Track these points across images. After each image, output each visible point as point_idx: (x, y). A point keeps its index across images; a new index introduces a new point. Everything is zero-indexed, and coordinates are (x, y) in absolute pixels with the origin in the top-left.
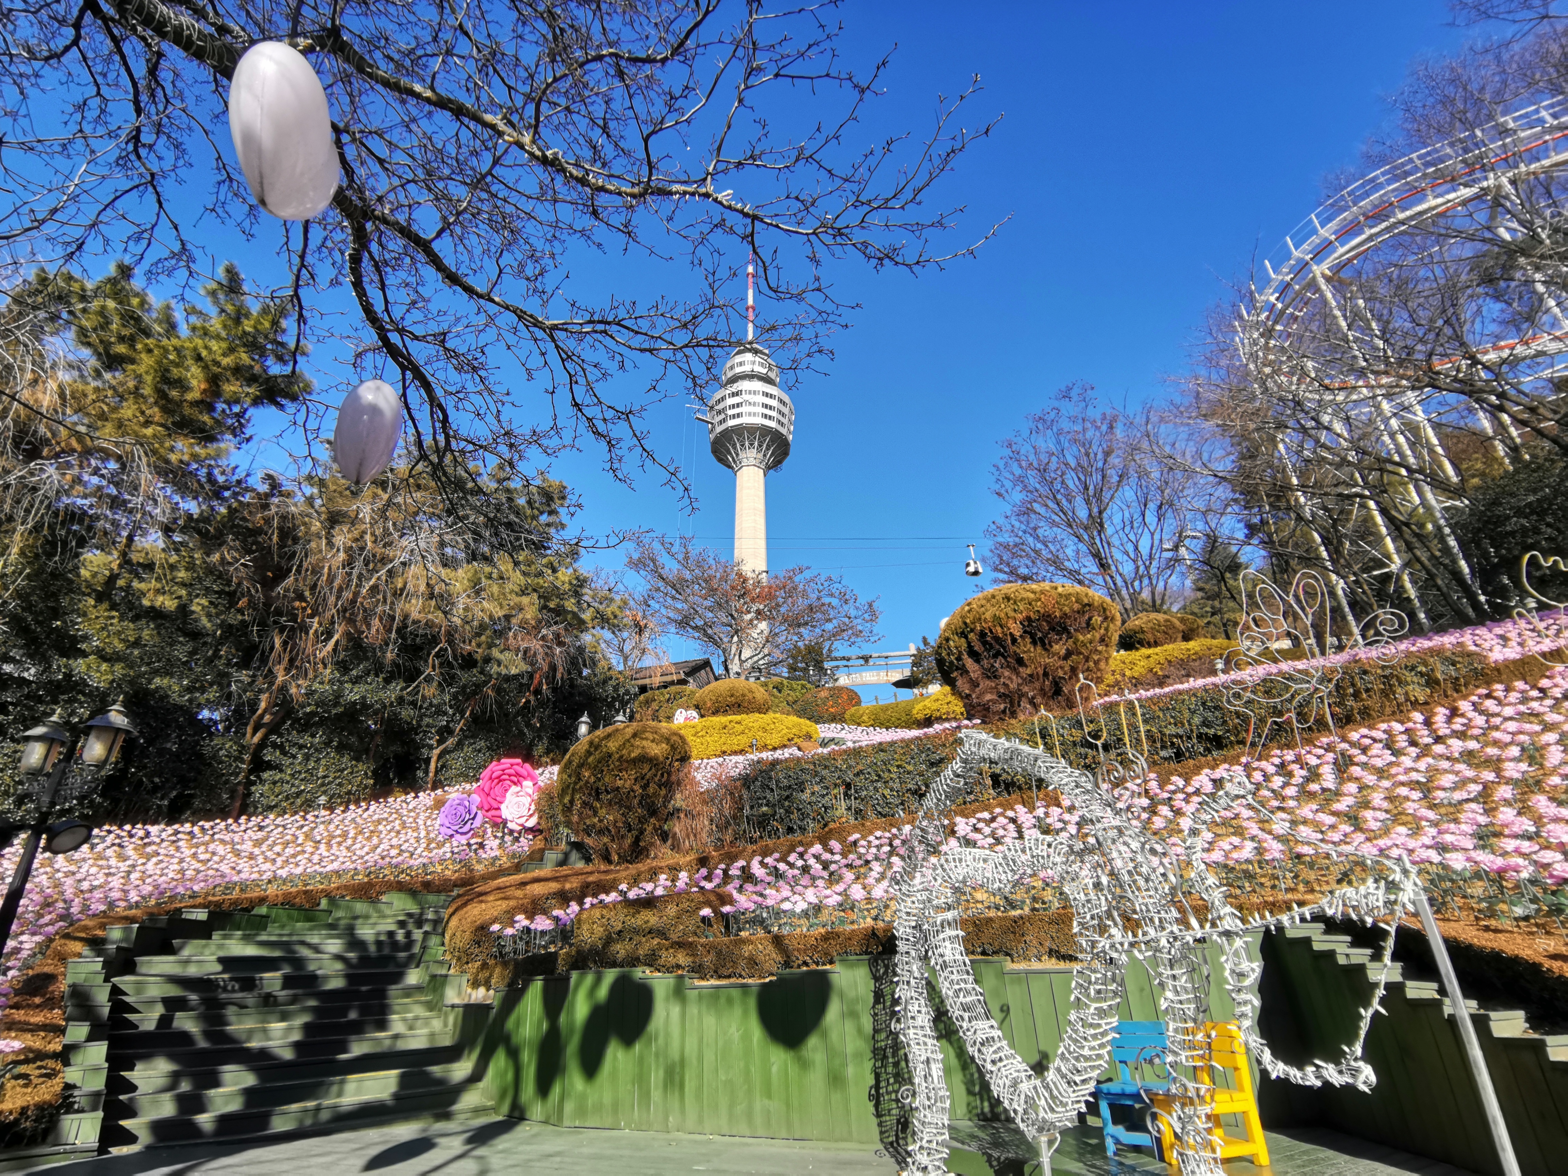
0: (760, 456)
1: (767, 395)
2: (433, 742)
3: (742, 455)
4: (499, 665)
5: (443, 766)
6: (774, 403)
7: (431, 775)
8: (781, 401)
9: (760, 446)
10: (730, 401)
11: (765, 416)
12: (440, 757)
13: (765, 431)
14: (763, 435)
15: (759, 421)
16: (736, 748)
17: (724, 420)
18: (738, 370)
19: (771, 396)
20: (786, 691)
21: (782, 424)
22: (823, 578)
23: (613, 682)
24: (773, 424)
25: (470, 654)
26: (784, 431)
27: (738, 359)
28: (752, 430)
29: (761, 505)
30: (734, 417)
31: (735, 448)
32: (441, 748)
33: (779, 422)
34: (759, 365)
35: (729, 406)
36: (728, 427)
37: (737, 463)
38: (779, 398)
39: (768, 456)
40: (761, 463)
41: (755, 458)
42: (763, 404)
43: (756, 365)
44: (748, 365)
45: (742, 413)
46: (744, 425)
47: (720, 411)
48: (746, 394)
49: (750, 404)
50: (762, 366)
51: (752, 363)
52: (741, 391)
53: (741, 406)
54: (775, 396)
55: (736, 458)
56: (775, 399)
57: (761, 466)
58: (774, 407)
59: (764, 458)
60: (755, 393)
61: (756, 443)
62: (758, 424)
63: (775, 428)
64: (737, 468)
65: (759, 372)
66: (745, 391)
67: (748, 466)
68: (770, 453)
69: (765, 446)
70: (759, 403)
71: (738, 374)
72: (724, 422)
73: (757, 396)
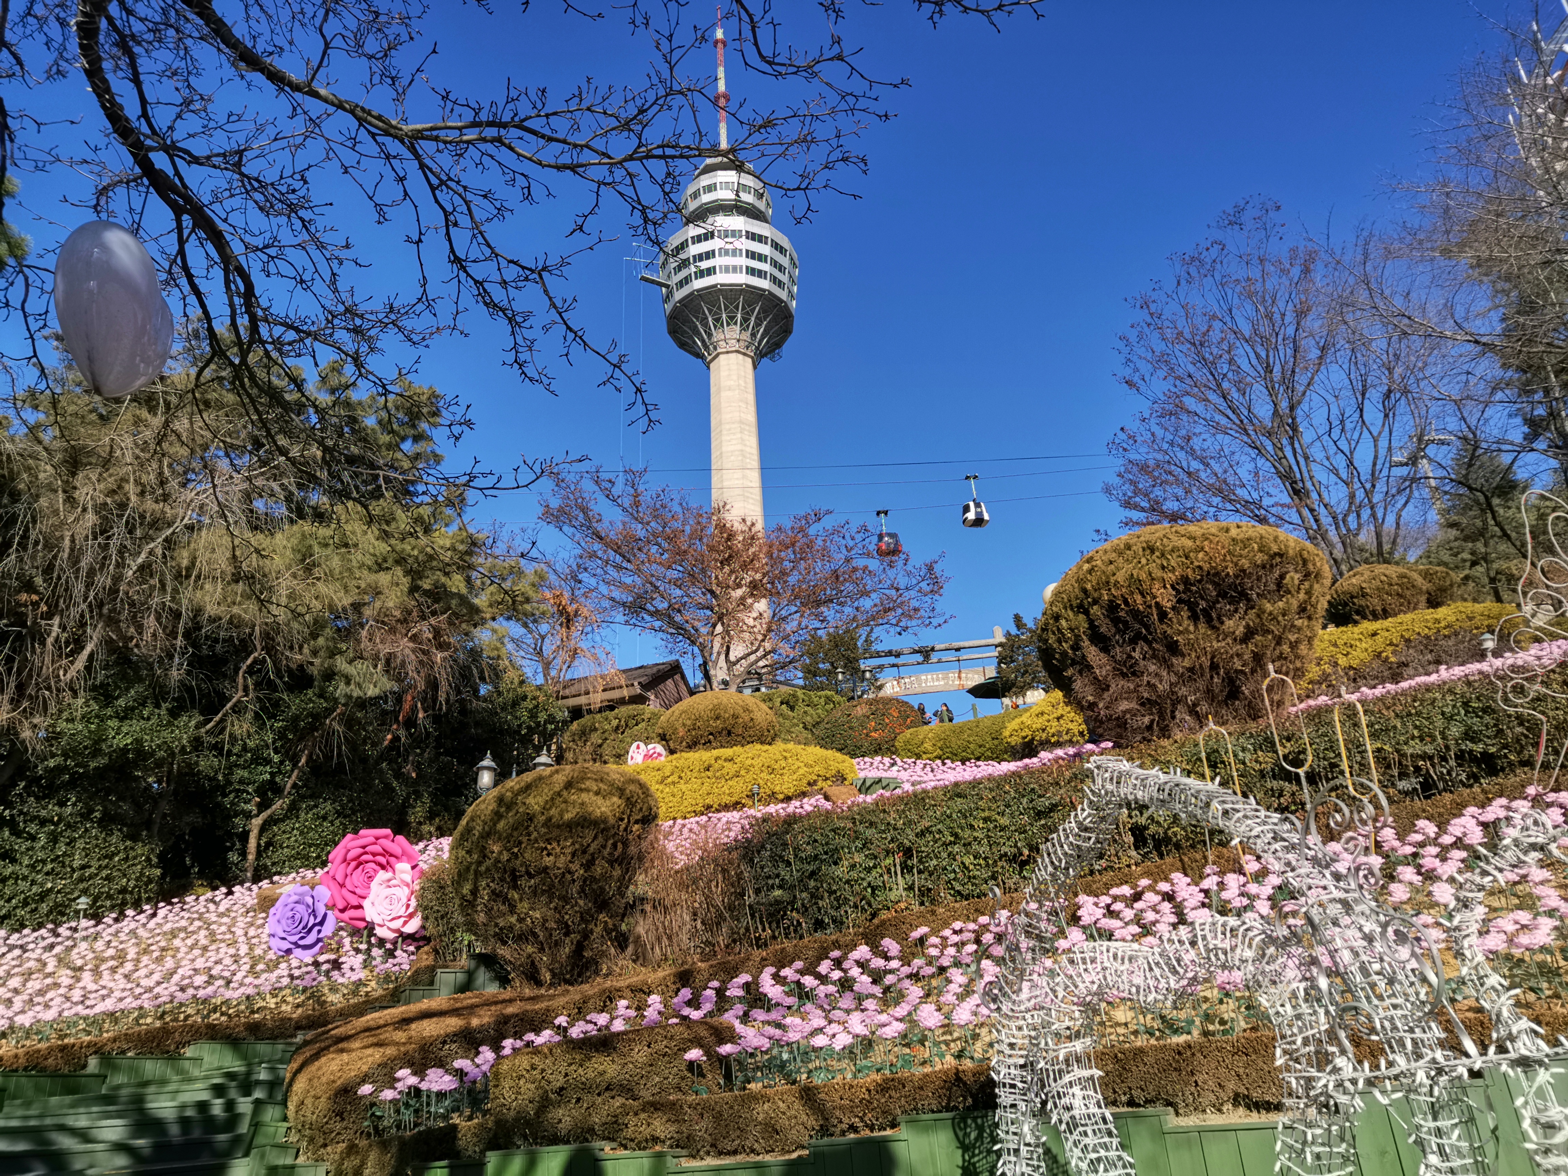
0: (746, 336)
1: (751, 236)
2: (252, 807)
3: (717, 335)
4: (348, 683)
5: (269, 844)
6: (765, 249)
7: (251, 857)
8: (776, 246)
9: (745, 320)
10: (695, 250)
11: (752, 271)
12: (263, 829)
13: (752, 294)
14: (749, 304)
15: (742, 279)
16: (726, 799)
17: (687, 280)
18: (706, 198)
19: (760, 239)
20: (801, 708)
21: (780, 284)
22: (854, 527)
23: (528, 704)
24: (764, 284)
25: (301, 667)
26: (783, 295)
27: (705, 180)
28: (731, 293)
29: (750, 415)
30: (701, 274)
31: (706, 325)
32: (264, 815)
33: (774, 280)
34: (739, 189)
35: (694, 257)
36: (694, 290)
37: (709, 349)
38: (772, 241)
39: (759, 336)
40: (747, 348)
41: (739, 340)
42: (747, 251)
43: (733, 189)
44: (721, 189)
45: (714, 267)
46: (719, 286)
47: (679, 266)
48: (720, 236)
49: (727, 253)
50: (744, 191)
51: (727, 185)
52: (712, 233)
53: (714, 256)
54: (767, 238)
55: (707, 341)
56: (766, 243)
57: (748, 352)
58: (766, 257)
59: (752, 340)
60: (734, 234)
61: (739, 315)
62: (741, 285)
63: (768, 290)
64: (710, 358)
65: (738, 201)
66: (719, 231)
67: (728, 352)
68: (761, 330)
69: (753, 319)
70: (741, 251)
71: (705, 204)
72: (687, 283)
73: (737, 239)
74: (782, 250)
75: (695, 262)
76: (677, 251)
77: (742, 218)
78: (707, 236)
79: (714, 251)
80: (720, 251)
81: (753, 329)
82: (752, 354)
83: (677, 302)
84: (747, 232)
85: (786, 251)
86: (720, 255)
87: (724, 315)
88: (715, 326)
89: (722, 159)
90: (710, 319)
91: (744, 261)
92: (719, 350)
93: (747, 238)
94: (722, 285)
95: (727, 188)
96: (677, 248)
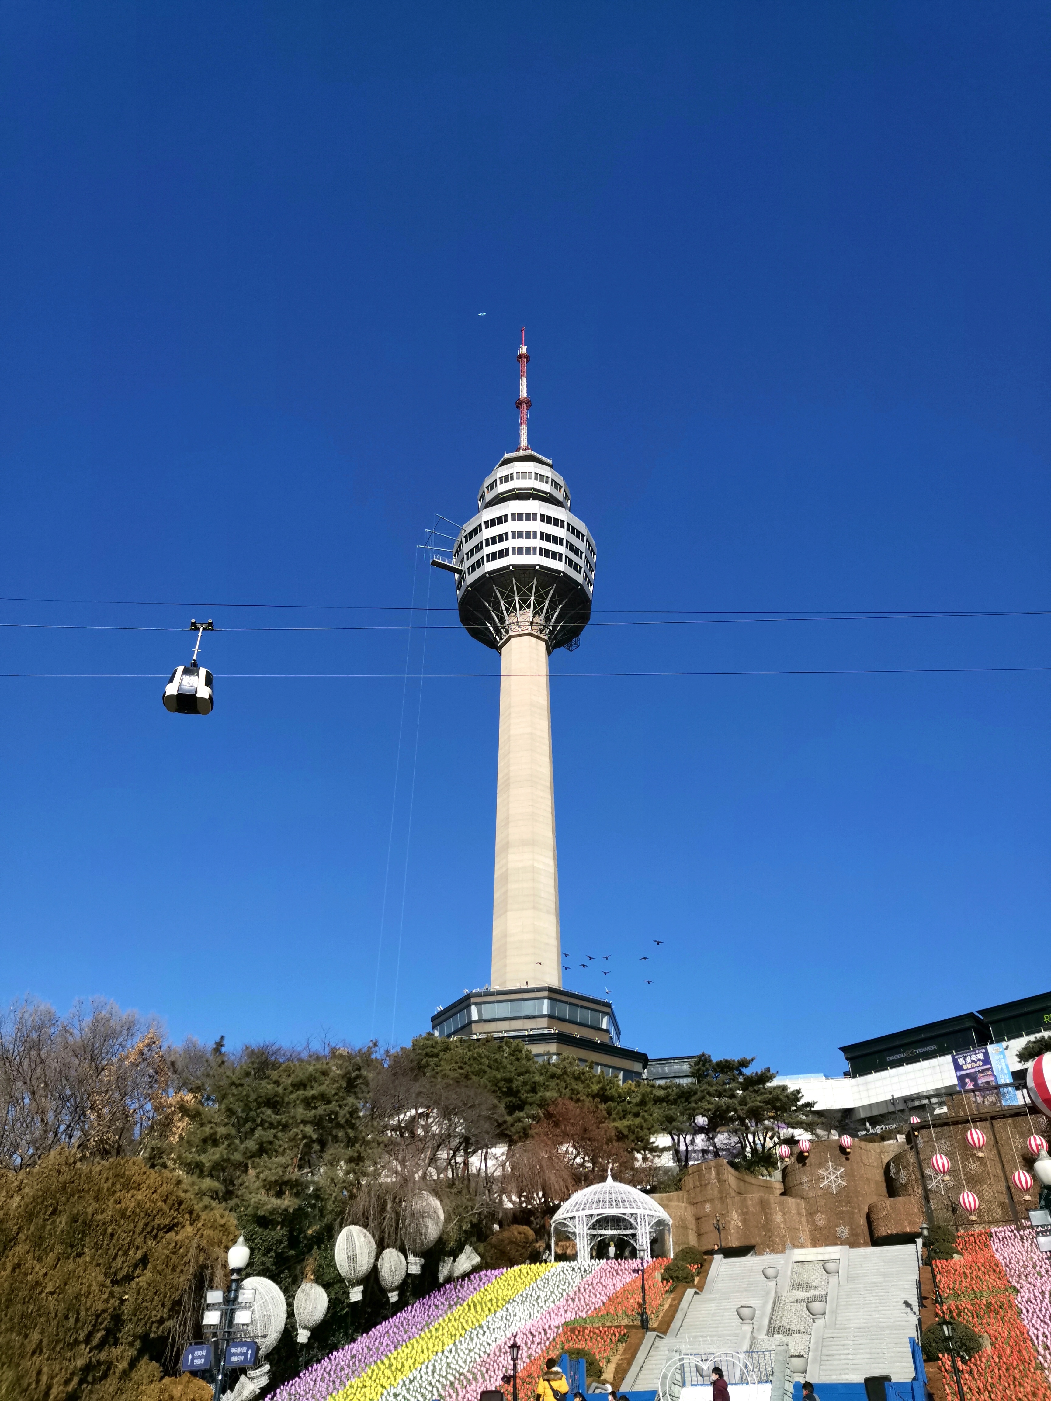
3: (509, 619)
9: (539, 602)
10: (488, 533)
11: (546, 553)
13: (547, 577)
14: (544, 585)
15: (537, 561)
17: (479, 563)
18: (502, 488)
27: (502, 472)
28: (524, 576)
31: (497, 608)
34: (536, 479)
35: (487, 540)
36: (486, 573)
37: (501, 633)
38: (568, 524)
39: (553, 620)
40: (541, 631)
41: (532, 623)
42: (542, 533)
43: (530, 478)
44: (518, 478)
45: (507, 549)
46: (511, 568)
47: (472, 551)
48: (513, 519)
49: (520, 535)
50: (541, 480)
51: (524, 475)
52: (506, 516)
53: (507, 539)
54: (562, 521)
55: (499, 625)
56: (562, 526)
57: (542, 636)
58: (562, 539)
59: (546, 623)
60: (528, 517)
61: (532, 598)
62: (534, 566)
63: (563, 572)
64: (501, 642)
65: (535, 490)
66: (513, 515)
67: (520, 635)
68: (556, 614)
69: (547, 602)
70: (535, 533)
71: (502, 494)
72: (479, 566)
73: (532, 522)
74: (579, 535)
75: (487, 545)
76: (470, 536)
77: (537, 502)
78: (501, 520)
79: (507, 534)
80: (513, 533)
81: (547, 612)
82: (546, 638)
83: (468, 587)
84: (542, 515)
85: (583, 536)
86: (513, 537)
87: (517, 598)
88: (507, 610)
89: (521, 453)
90: (502, 602)
91: (538, 543)
92: (511, 633)
93: (542, 520)
94: (514, 566)
95: (524, 478)
96: (470, 533)
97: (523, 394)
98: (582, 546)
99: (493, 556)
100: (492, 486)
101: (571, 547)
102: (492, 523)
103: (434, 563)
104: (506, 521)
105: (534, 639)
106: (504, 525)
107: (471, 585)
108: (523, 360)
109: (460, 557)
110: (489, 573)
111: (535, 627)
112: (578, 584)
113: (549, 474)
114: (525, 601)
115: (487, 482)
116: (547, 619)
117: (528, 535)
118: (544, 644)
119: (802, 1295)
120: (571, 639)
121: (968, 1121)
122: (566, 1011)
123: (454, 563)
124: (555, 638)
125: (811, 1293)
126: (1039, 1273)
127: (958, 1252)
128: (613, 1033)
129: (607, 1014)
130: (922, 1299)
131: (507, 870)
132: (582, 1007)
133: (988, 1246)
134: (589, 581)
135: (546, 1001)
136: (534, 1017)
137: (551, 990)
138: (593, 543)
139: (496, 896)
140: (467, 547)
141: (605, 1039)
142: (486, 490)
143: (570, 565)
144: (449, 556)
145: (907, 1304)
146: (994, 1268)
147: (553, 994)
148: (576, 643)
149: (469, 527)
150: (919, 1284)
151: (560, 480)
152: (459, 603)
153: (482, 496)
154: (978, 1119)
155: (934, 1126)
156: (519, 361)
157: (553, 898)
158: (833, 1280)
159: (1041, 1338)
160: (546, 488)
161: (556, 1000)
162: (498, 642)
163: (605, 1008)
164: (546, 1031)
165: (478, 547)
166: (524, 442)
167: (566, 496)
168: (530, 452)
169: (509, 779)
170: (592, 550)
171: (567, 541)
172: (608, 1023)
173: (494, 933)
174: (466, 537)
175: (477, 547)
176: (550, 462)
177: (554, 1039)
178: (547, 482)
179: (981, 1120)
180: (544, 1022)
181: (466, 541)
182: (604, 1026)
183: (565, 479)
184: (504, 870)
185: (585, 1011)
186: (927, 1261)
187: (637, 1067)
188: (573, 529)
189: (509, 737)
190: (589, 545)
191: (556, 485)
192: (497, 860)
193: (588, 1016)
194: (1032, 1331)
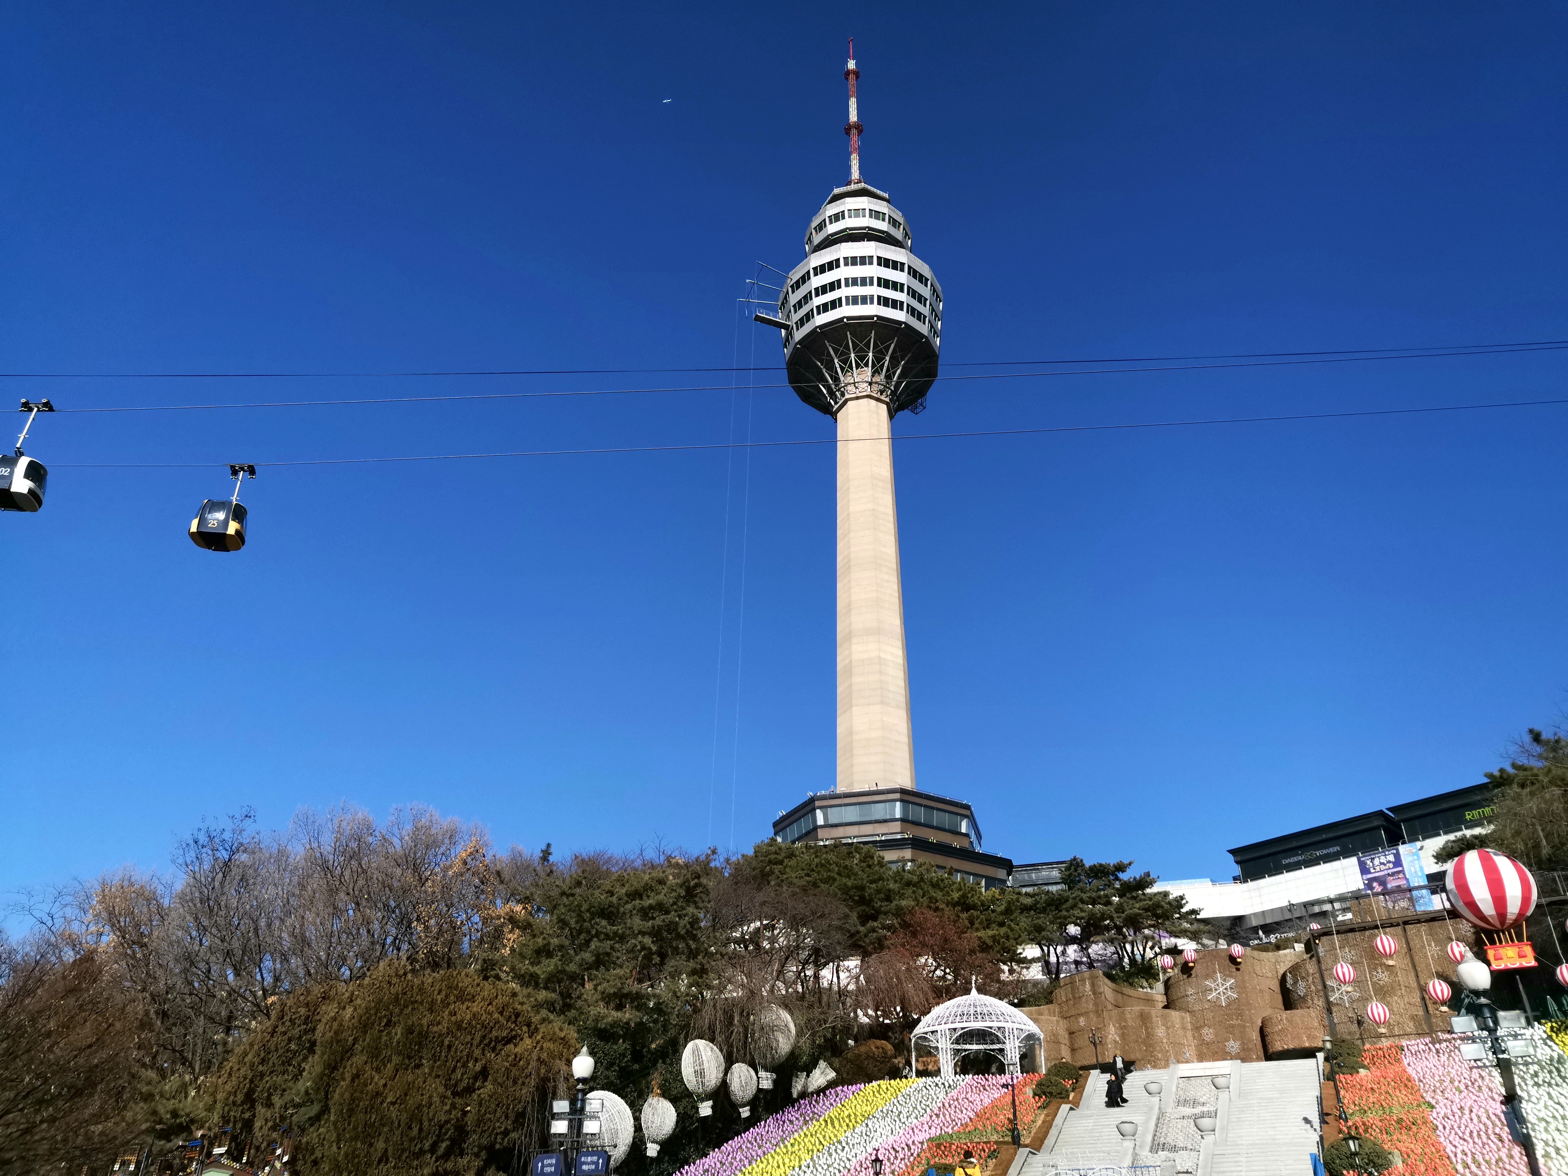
0: (881, 378)
1: (885, 263)
3: (845, 379)
10: (817, 281)
11: (885, 302)
13: (885, 328)
14: (883, 340)
15: (875, 311)
19: (896, 265)
21: (919, 316)
26: (923, 329)
28: (861, 330)
34: (871, 216)
35: (817, 289)
36: (817, 327)
37: (836, 396)
38: (909, 267)
39: (895, 379)
40: (882, 392)
41: (870, 384)
42: (879, 279)
43: (864, 216)
44: (850, 217)
45: (840, 299)
46: (845, 320)
47: (799, 302)
48: (846, 264)
49: (854, 282)
50: (877, 218)
51: (857, 212)
52: (838, 260)
53: (839, 287)
54: (903, 264)
55: (833, 386)
56: (902, 270)
57: (883, 398)
58: (902, 285)
59: (887, 383)
60: (864, 261)
61: (871, 354)
62: (872, 317)
63: (904, 323)
64: (836, 407)
65: (870, 229)
66: (846, 259)
67: (857, 398)
68: (898, 372)
69: (888, 358)
70: (872, 279)
71: (832, 235)
72: (808, 320)
73: (867, 267)
74: (922, 279)
75: (817, 295)
76: (797, 285)
77: (873, 243)
78: (832, 265)
79: (839, 281)
80: (847, 280)
81: (888, 370)
82: (887, 400)
83: (797, 344)
84: (879, 258)
85: (927, 280)
86: (847, 285)
87: (853, 355)
88: (842, 369)
89: (853, 187)
90: (836, 361)
91: (874, 290)
92: (847, 396)
93: (879, 264)
94: (849, 318)
95: (857, 216)
96: (797, 282)
97: (853, 117)
98: (925, 292)
99: (824, 308)
100: (821, 227)
101: (913, 293)
102: (822, 269)
103: (758, 318)
104: (838, 266)
105: (873, 402)
106: (835, 271)
107: (800, 342)
108: (852, 77)
109: (786, 311)
110: (821, 327)
111: (875, 387)
112: (923, 336)
113: (885, 211)
114: (862, 359)
115: (815, 224)
116: (888, 377)
117: (864, 282)
118: (885, 407)
119: (1188, 1111)
120: (916, 399)
121: (1377, 927)
122: (921, 814)
123: (780, 318)
124: (898, 400)
125: (1198, 1110)
126: (1457, 1089)
127: (1364, 1067)
128: (973, 838)
129: (966, 816)
130: (1323, 1116)
131: (851, 662)
132: (938, 809)
133: (1399, 1061)
134: (935, 332)
135: (898, 804)
136: (885, 821)
137: (903, 791)
138: (939, 287)
139: (839, 690)
140: (794, 299)
141: (965, 844)
142: (814, 232)
143: (913, 315)
144: (773, 309)
145: (1307, 1121)
146: (1406, 1083)
147: (906, 796)
148: (921, 405)
149: (796, 275)
150: (1320, 1101)
151: (898, 216)
152: (787, 364)
153: (809, 239)
154: (1388, 925)
155: (1338, 932)
156: (847, 79)
157: (903, 692)
158: (1224, 1096)
159: (1460, 1155)
160: (883, 226)
161: (909, 802)
162: (833, 407)
163: (964, 810)
164: (899, 836)
165: (807, 298)
166: (855, 174)
167: (906, 234)
168: (863, 185)
169: (849, 561)
170: (938, 296)
171: (908, 287)
172: (968, 827)
173: (838, 731)
174: (792, 286)
175: (805, 297)
176: (886, 195)
177: (908, 844)
178: (884, 220)
179: (1392, 925)
180: (896, 827)
181: (793, 292)
182: (964, 830)
183: (904, 215)
184: (847, 662)
185: (942, 814)
186: (1330, 1077)
187: (1001, 874)
188: (915, 272)
189: (849, 514)
190: (934, 291)
191: (894, 223)
192: (839, 651)
193: (945, 819)
194: (1449, 1149)
